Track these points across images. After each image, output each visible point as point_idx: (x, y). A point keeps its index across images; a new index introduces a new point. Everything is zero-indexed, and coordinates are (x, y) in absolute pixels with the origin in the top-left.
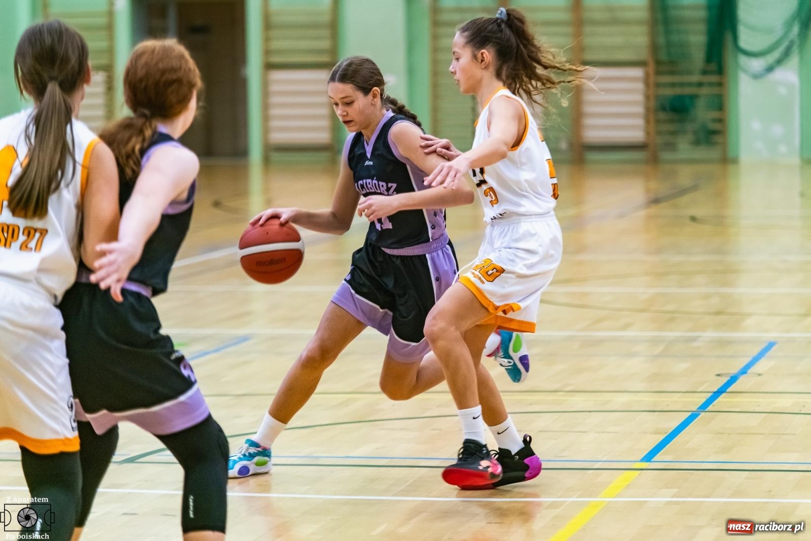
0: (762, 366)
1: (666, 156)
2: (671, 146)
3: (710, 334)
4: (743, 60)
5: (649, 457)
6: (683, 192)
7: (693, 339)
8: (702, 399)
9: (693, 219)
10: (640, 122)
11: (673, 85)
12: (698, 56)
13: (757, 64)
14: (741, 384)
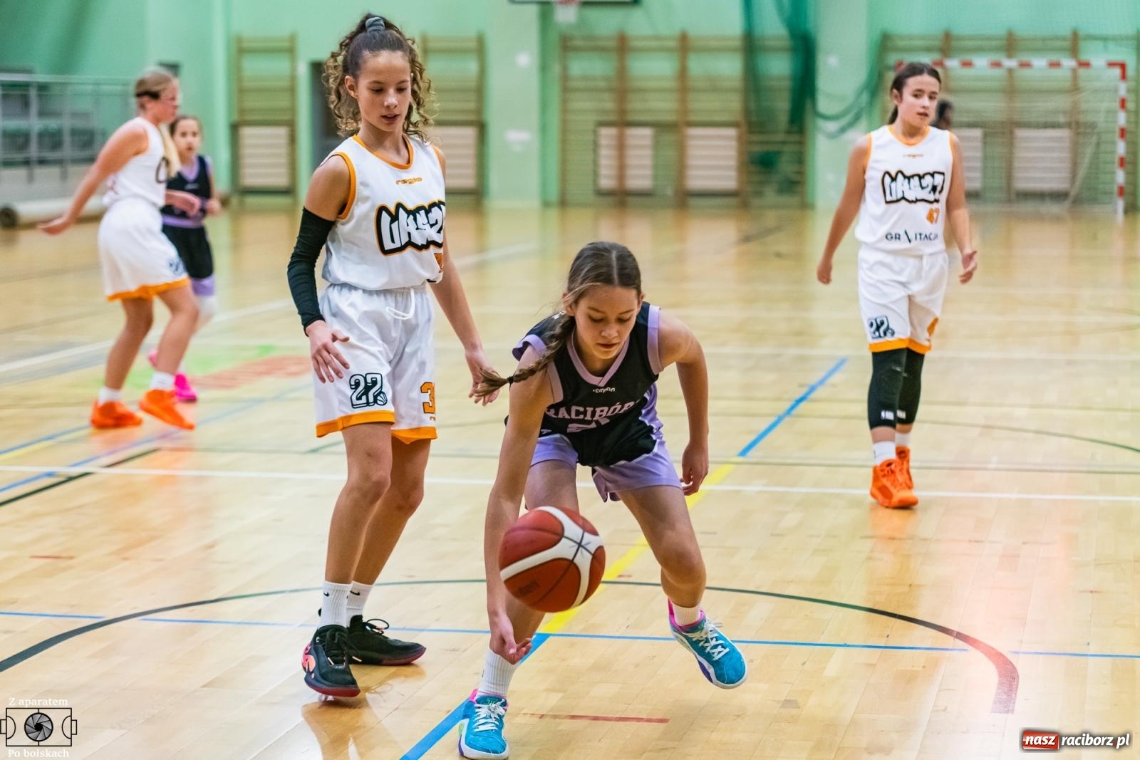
0: (837, 378)
1: (756, 202)
2: (759, 194)
3: (793, 351)
4: (821, 123)
5: (744, 453)
6: (769, 232)
7: (779, 355)
8: (787, 405)
9: (778, 255)
10: (733, 173)
11: (762, 143)
12: (783, 118)
13: (832, 126)
14: (820, 393)
